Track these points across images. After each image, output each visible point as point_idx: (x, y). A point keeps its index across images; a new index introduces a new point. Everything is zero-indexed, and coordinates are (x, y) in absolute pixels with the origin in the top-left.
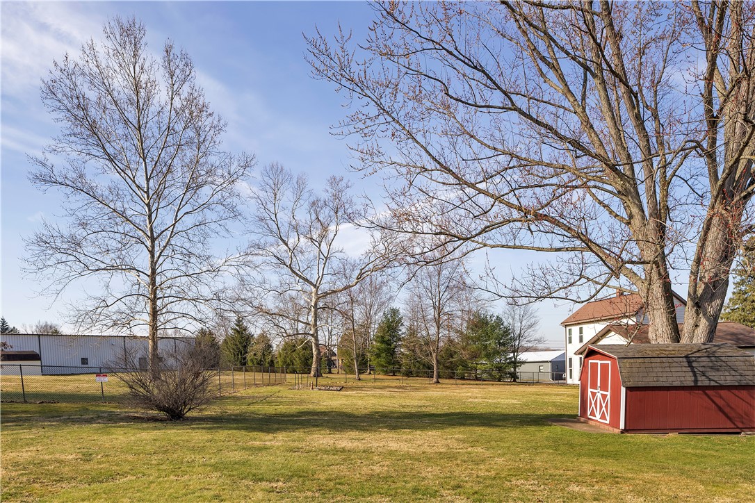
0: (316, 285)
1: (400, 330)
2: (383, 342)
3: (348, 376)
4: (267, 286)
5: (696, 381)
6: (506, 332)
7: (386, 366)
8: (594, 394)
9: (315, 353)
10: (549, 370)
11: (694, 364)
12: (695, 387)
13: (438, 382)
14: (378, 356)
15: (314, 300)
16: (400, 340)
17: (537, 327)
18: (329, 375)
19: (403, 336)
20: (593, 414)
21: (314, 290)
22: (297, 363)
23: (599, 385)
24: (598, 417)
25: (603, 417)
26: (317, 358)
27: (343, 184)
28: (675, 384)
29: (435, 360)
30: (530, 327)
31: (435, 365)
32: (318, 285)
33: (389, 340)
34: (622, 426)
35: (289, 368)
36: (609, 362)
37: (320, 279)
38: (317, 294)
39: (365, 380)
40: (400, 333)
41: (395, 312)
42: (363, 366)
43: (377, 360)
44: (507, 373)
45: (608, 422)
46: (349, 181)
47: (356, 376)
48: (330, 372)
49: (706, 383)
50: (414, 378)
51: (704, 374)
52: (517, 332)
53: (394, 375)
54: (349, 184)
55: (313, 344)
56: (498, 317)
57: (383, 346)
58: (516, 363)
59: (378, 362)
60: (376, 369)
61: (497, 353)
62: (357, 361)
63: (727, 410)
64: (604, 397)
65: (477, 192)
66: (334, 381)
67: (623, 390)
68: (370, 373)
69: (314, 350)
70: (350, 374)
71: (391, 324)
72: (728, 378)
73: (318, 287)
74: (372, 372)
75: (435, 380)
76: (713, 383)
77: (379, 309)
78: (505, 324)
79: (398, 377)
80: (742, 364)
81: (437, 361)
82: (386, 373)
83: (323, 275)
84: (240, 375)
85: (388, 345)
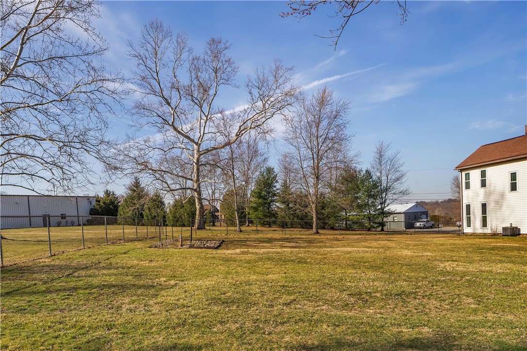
0: (197, 143)
1: (275, 187)
2: (260, 197)
3: (229, 228)
4: (151, 144)
6: (376, 185)
7: (262, 219)
9: (198, 207)
10: (403, 220)
13: (318, 233)
14: (256, 209)
15: (196, 156)
16: (275, 195)
17: (403, 180)
18: (212, 228)
19: (278, 191)
21: (196, 147)
22: (185, 217)
26: (200, 211)
27: (222, 46)
29: (314, 211)
30: (398, 179)
31: (314, 216)
32: (199, 142)
33: (265, 196)
35: (178, 222)
37: (201, 138)
38: (198, 151)
39: (246, 231)
40: (275, 189)
41: (270, 170)
42: (243, 219)
43: (255, 213)
44: (376, 222)
46: (227, 41)
47: (237, 228)
48: (214, 225)
50: (289, 229)
52: (384, 184)
53: (270, 227)
54: (228, 45)
55: (196, 199)
56: (367, 171)
57: (260, 201)
58: (384, 214)
59: (256, 215)
60: (255, 222)
61: (367, 204)
62: (238, 213)
66: (215, 233)
68: (249, 225)
69: (197, 204)
70: (232, 226)
71: (267, 182)
73: (200, 144)
74: (250, 225)
75: (314, 230)
77: (256, 169)
78: (374, 178)
79: (274, 229)
81: (317, 212)
82: (263, 225)
83: (204, 133)
84: (132, 229)
85: (264, 199)
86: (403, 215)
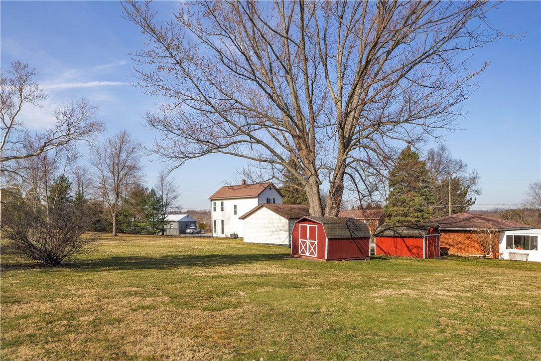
1: (68, 194)
5: (351, 235)
6: (159, 201)
8: (304, 243)
10: (177, 227)
11: (350, 228)
12: (351, 238)
13: (117, 235)
17: (179, 199)
19: (72, 198)
20: (303, 252)
23: (308, 237)
24: (307, 254)
25: (312, 253)
28: (345, 237)
29: (114, 219)
30: (174, 198)
31: (114, 223)
34: (326, 258)
36: (317, 226)
40: (67, 196)
44: (159, 229)
45: (316, 256)
49: (355, 236)
51: (353, 233)
52: (165, 201)
56: (152, 190)
58: (163, 222)
61: (152, 215)
63: (361, 249)
64: (312, 244)
65: (225, 120)
67: (327, 239)
72: (361, 234)
75: (114, 234)
76: (357, 237)
78: (158, 195)
80: (364, 228)
81: (116, 220)
86: (177, 223)
